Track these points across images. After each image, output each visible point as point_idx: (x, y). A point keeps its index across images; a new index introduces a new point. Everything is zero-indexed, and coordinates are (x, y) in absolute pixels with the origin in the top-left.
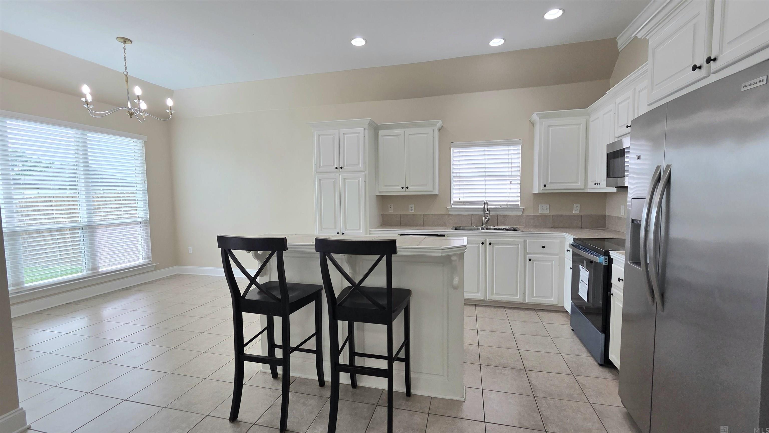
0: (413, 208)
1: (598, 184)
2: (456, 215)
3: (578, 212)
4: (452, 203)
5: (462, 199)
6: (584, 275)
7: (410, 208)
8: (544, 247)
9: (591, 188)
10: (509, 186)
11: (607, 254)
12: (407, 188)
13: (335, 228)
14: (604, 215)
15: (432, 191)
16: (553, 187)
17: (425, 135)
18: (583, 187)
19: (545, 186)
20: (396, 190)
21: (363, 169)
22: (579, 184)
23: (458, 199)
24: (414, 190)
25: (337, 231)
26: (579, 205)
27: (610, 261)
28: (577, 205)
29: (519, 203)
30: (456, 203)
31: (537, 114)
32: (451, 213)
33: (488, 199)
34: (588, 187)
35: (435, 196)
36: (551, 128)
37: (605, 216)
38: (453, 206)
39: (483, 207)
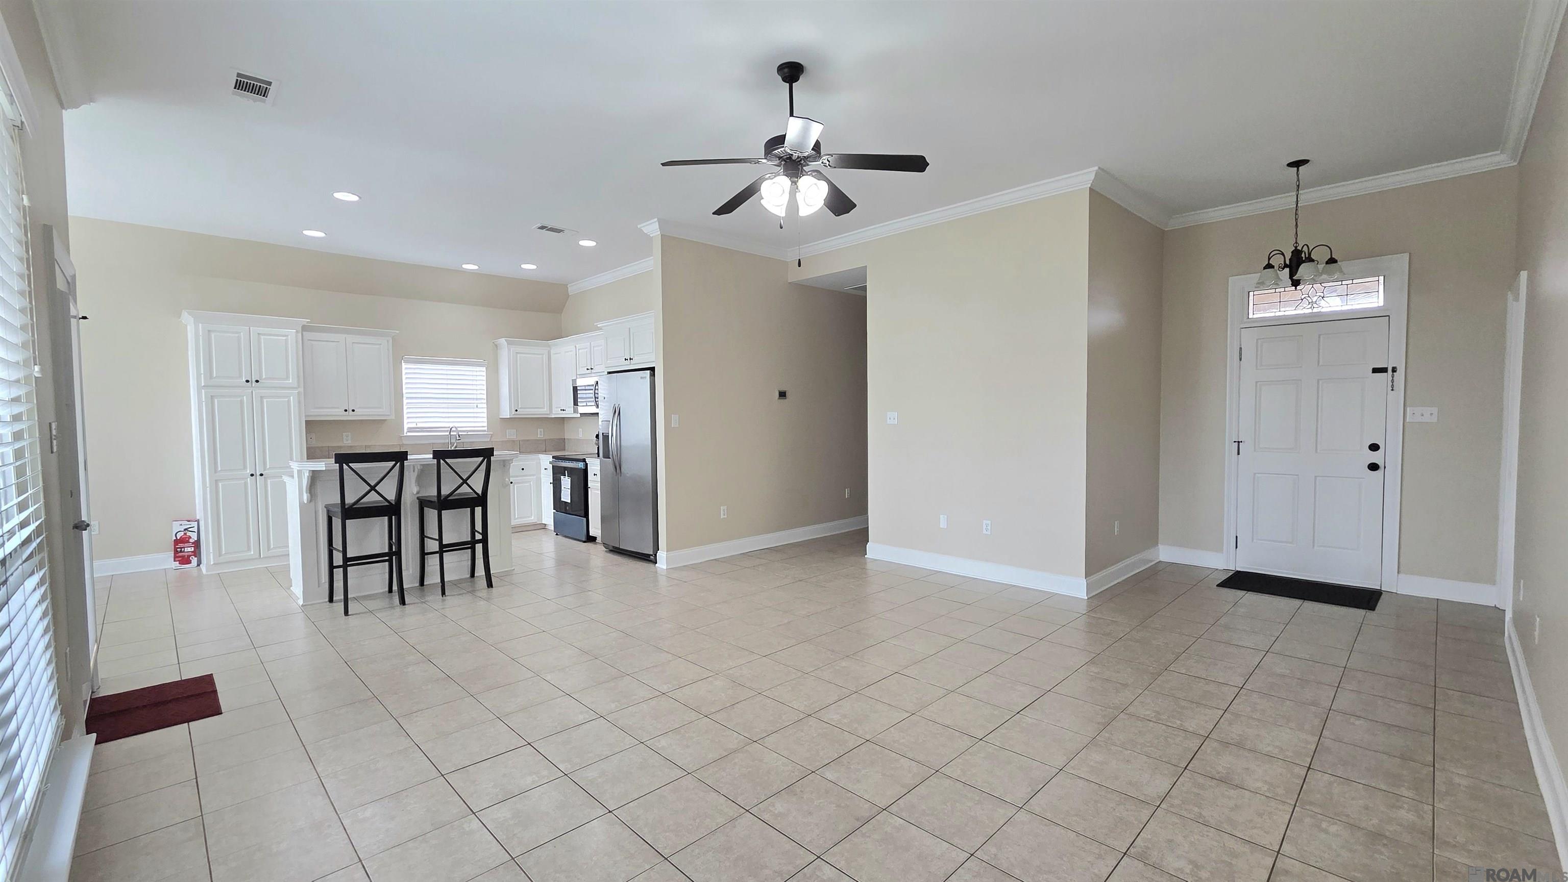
0: (350, 438)
1: (563, 410)
2: (415, 444)
3: (542, 436)
4: (405, 430)
5: (419, 425)
6: (566, 482)
7: (345, 438)
8: (523, 469)
9: (556, 413)
10: (476, 410)
11: (584, 460)
12: (353, 411)
13: (245, 468)
14: (562, 439)
15: (388, 415)
16: (524, 412)
17: (378, 346)
18: (548, 413)
19: (516, 411)
20: (335, 412)
21: (296, 385)
22: (545, 410)
23: (414, 425)
24: (362, 413)
25: (248, 472)
26: (542, 430)
27: (587, 464)
28: (540, 430)
29: (486, 429)
30: (410, 430)
31: (506, 340)
32: (405, 442)
33: (457, 425)
34: (553, 412)
35: (382, 422)
36: (518, 355)
37: (565, 439)
38: (409, 434)
39: (448, 433)
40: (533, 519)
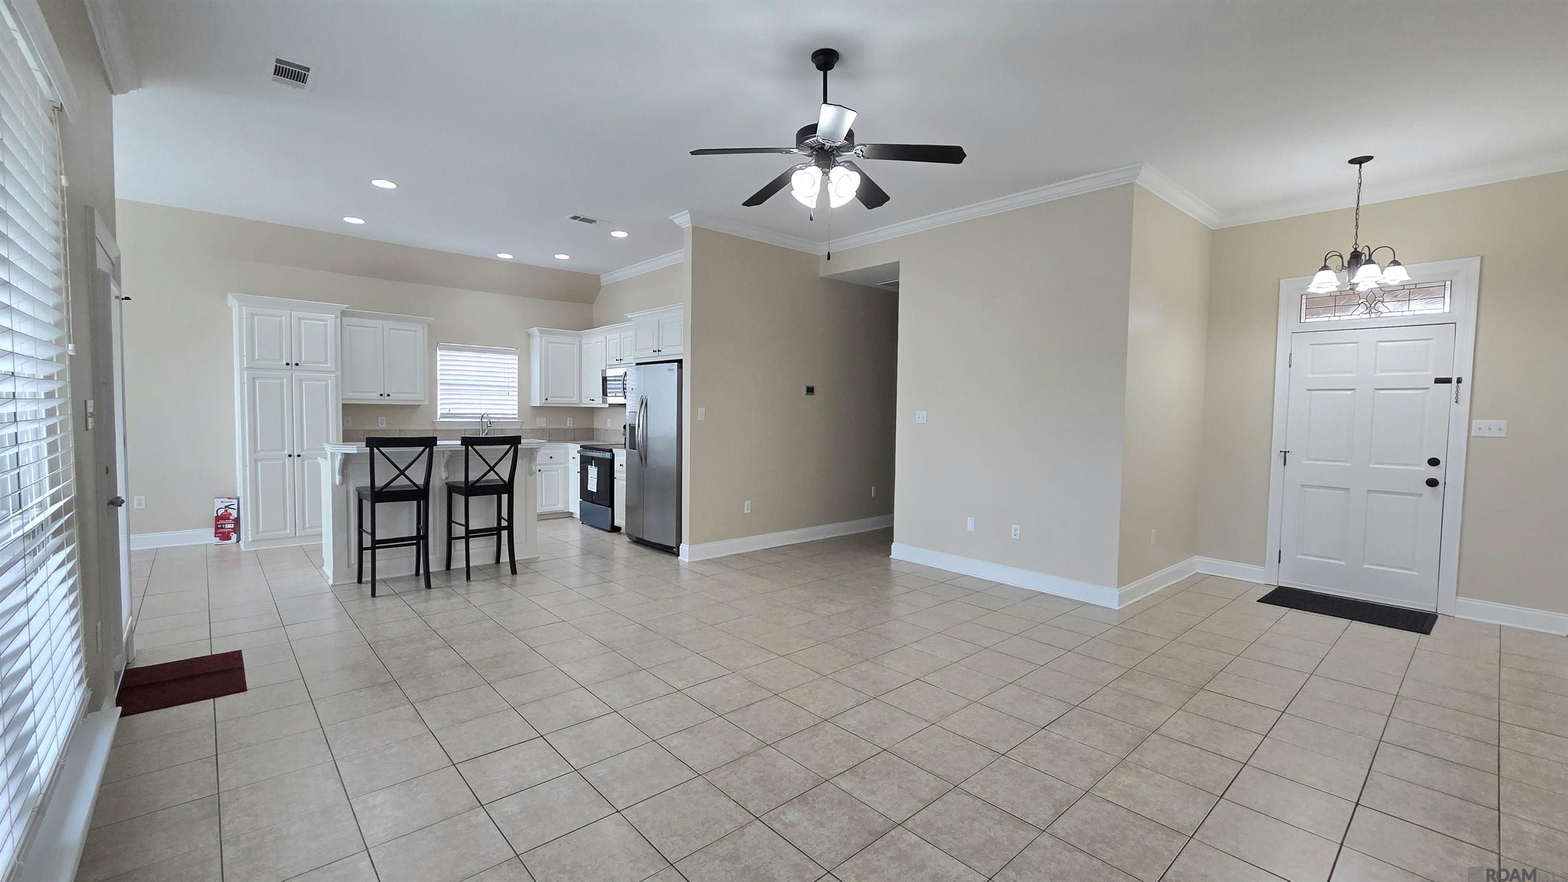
0: (385, 422)
1: (592, 400)
2: (445, 430)
3: (572, 425)
4: (439, 416)
5: (452, 411)
6: (593, 471)
7: (380, 422)
8: (551, 457)
9: (586, 403)
10: (506, 398)
11: (611, 451)
12: (388, 395)
13: (283, 448)
14: (590, 429)
15: (423, 401)
16: (555, 401)
17: (413, 333)
18: (578, 402)
19: (547, 399)
20: (370, 396)
21: (333, 369)
22: (575, 399)
23: (447, 411)
24: (397, 398)
25: (286, 452)
26: (572, 419)
27: (613, 455)
28: (570, 419)
29: (516, 416)
30: (443, 416)
31: (538, 329)
32: (438, 428)
33: (488, 412)
34: (583, 402)
35: (415, 407)
36: (550, 344)
37: (593, 428)
38: (442, 420)
39: (480, 420)
40: (560, 507)
